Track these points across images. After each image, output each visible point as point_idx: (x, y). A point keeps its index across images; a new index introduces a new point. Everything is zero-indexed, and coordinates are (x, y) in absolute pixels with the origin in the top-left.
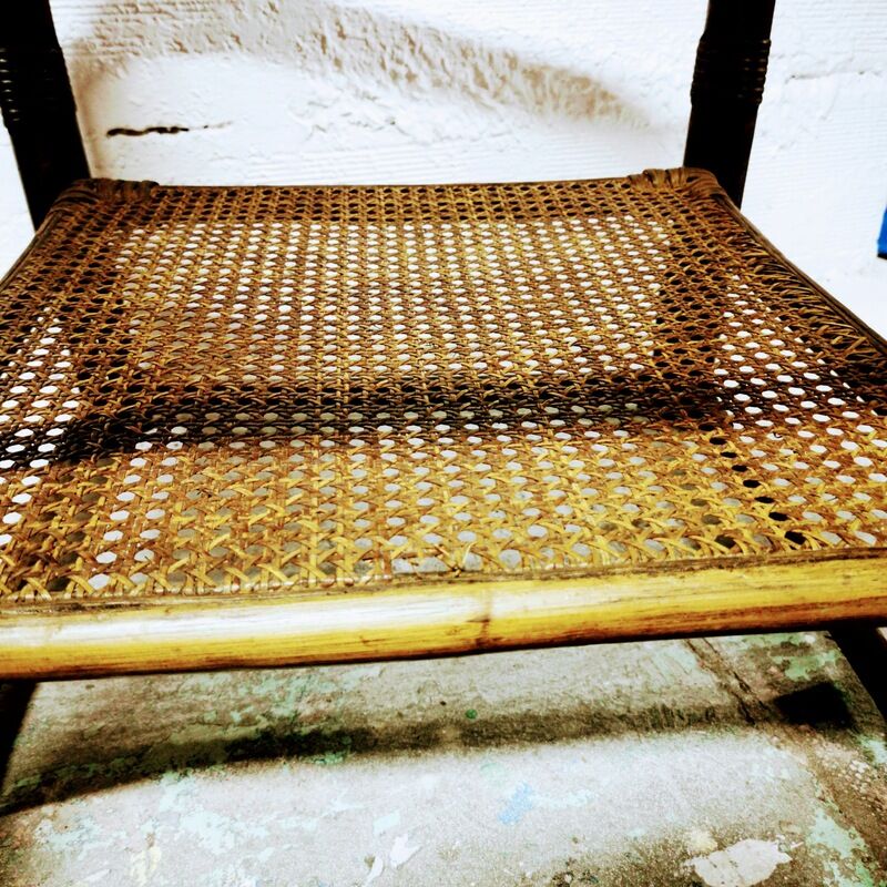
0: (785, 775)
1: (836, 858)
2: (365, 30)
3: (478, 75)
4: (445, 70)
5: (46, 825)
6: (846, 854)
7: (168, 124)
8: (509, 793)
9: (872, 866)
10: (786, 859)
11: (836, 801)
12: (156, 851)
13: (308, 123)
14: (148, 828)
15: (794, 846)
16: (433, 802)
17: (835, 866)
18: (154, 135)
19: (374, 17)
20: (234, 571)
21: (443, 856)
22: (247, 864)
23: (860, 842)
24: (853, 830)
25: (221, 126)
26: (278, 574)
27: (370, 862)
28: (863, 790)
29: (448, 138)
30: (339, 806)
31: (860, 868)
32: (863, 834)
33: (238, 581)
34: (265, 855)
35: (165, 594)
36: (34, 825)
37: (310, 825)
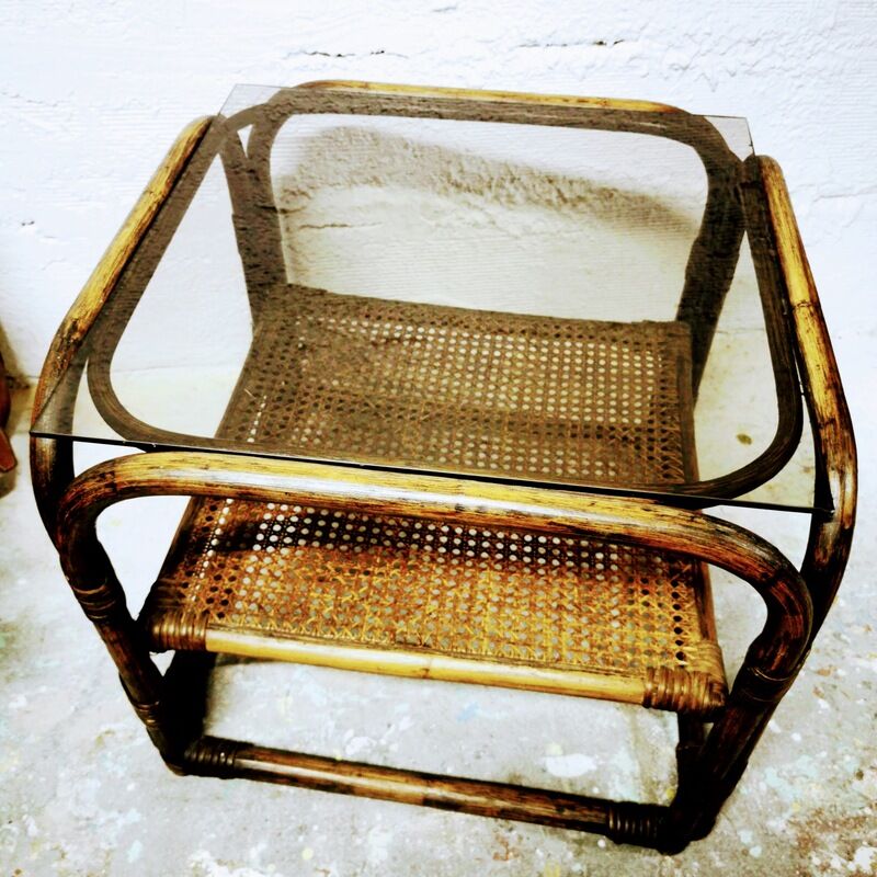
0: (614, 725)
1: (620, 774)
2: (479, 168)
3: (560, 194)
4: (535, 192)
5: (239, 675)
6: (627, 772)
7: (339, 222)
8: (466, 706)
9: (637, 781)
10: (594, 768)
11: (635, 744)
12: (290, 700)
13: (433, 223)
14: (287, 686)
15: (601, 762)
16: (427, 703)
17: (618, 777)
18: (329, 229)
19: (487, 161)
20: (332, 629)
21: (425, 731)
22: (332, 714)
23: (637, 769)
24: (636, 762)
25: (374, 224)
26: (349, 633)
27: (389, 726)
28: (652, 742)
29: (534, 234)
30: (380, 695)
31: (631, 780)
32: (641, 764)
33: (332, 633)
34: (340, 712)
35: (304, 635)
36: (234, 674)
37: (364, 701)
